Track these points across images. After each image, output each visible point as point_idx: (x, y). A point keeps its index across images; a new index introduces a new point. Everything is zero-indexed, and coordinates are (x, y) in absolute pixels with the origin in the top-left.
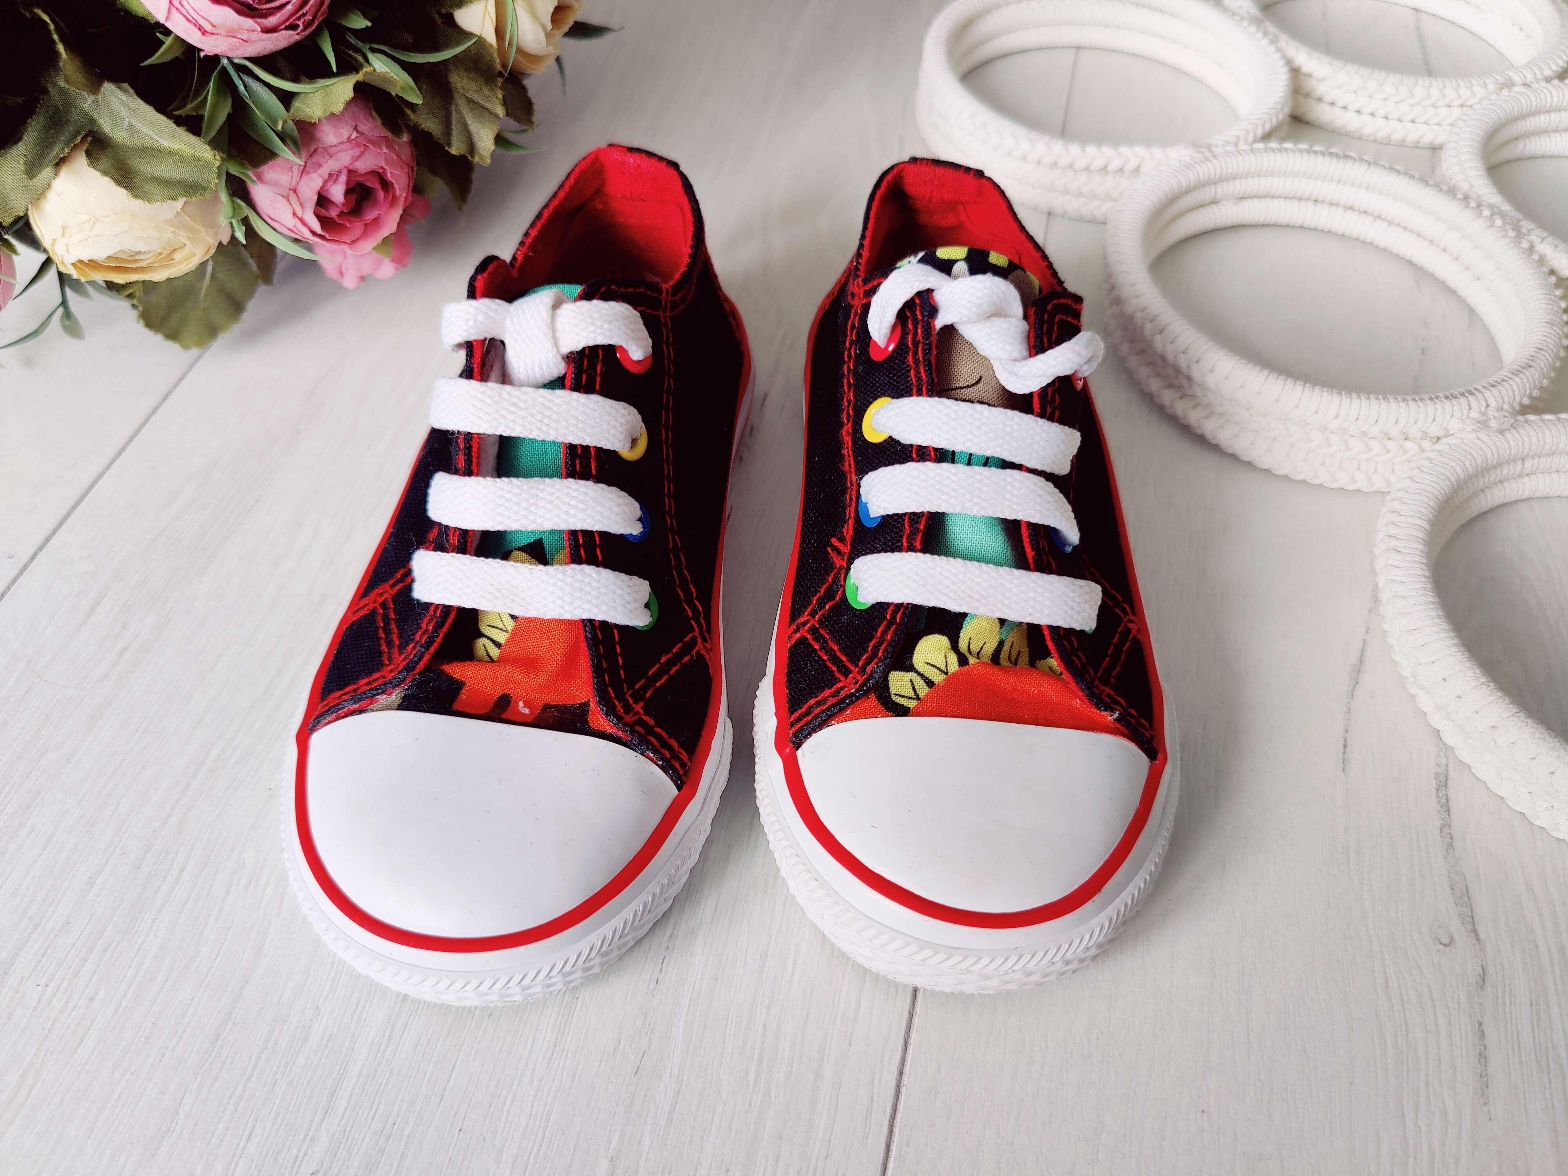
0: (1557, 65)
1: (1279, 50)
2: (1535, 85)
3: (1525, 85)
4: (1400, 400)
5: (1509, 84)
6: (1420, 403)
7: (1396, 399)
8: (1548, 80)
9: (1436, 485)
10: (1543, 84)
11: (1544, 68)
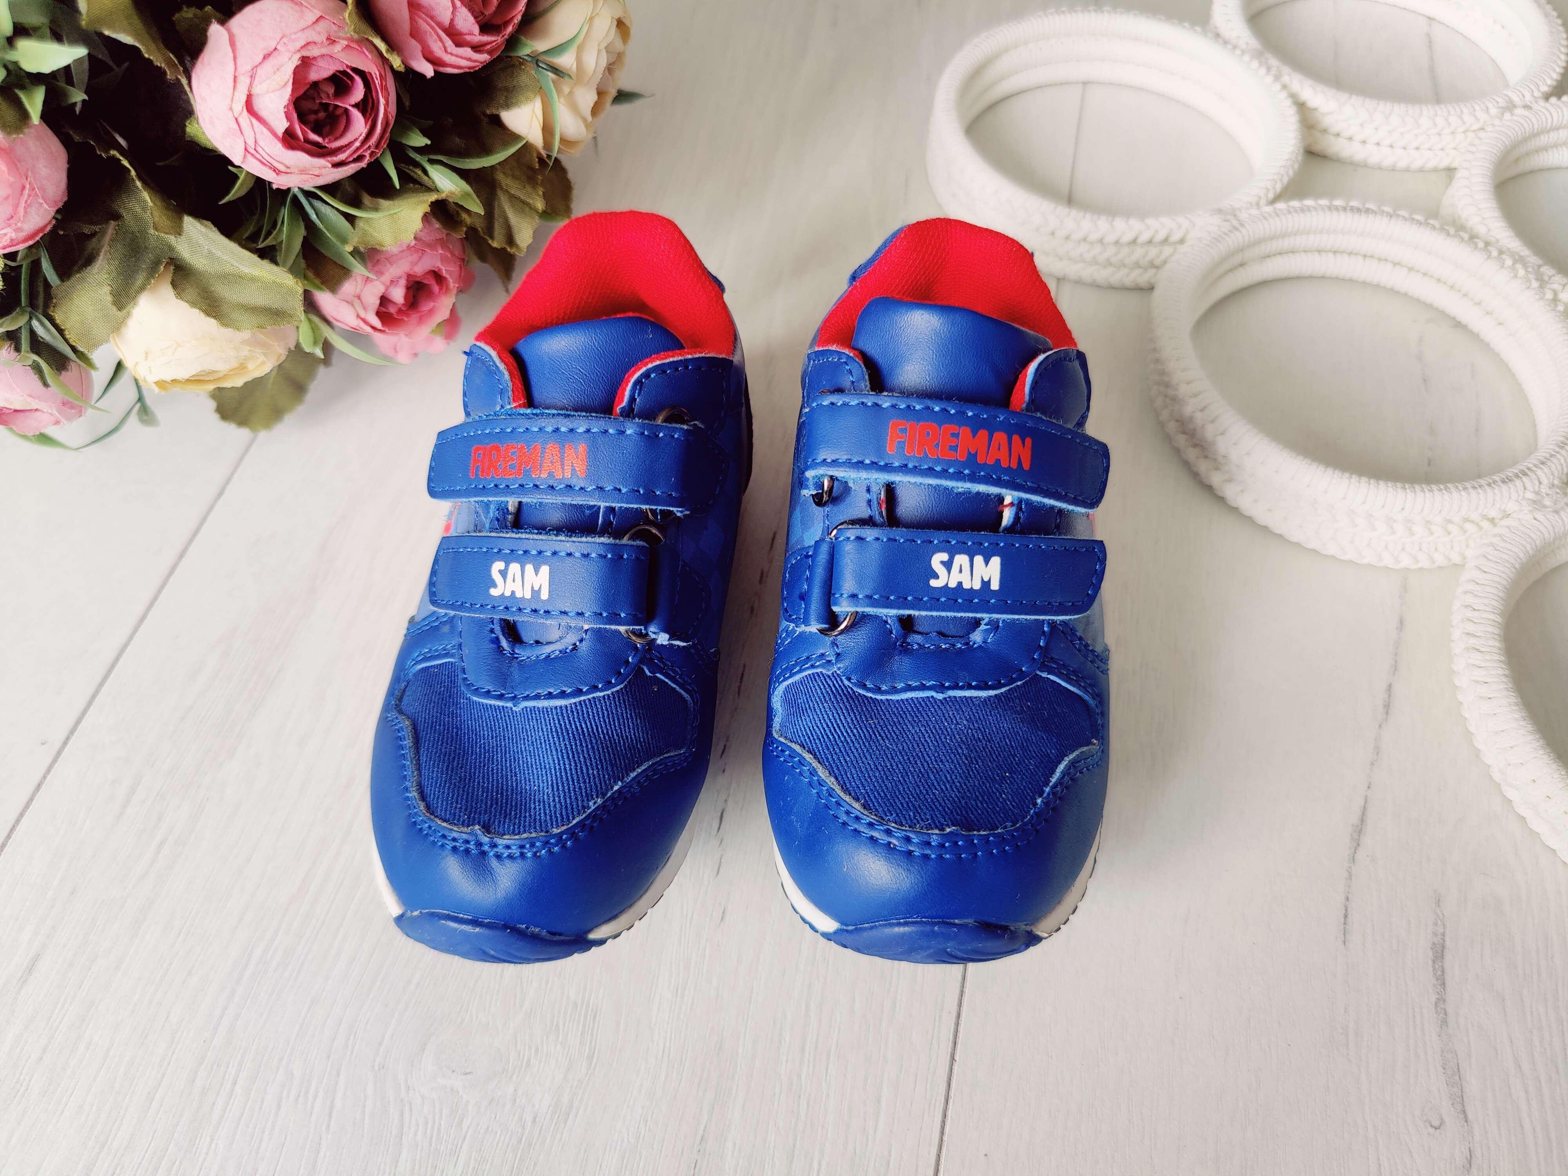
0: (1552, 79)
1: (1285, 87)
2: (1535, 106)
3: (1527, 107)
4: (1461, 489)
5: (1511, 107)
6: (1479, 490)
7: (1457, 487)
8: (1547, 97)
9: (1503, 575)
10: (1542, 103)
11: (1540, 83)
